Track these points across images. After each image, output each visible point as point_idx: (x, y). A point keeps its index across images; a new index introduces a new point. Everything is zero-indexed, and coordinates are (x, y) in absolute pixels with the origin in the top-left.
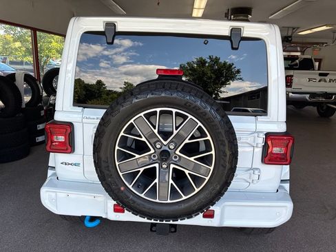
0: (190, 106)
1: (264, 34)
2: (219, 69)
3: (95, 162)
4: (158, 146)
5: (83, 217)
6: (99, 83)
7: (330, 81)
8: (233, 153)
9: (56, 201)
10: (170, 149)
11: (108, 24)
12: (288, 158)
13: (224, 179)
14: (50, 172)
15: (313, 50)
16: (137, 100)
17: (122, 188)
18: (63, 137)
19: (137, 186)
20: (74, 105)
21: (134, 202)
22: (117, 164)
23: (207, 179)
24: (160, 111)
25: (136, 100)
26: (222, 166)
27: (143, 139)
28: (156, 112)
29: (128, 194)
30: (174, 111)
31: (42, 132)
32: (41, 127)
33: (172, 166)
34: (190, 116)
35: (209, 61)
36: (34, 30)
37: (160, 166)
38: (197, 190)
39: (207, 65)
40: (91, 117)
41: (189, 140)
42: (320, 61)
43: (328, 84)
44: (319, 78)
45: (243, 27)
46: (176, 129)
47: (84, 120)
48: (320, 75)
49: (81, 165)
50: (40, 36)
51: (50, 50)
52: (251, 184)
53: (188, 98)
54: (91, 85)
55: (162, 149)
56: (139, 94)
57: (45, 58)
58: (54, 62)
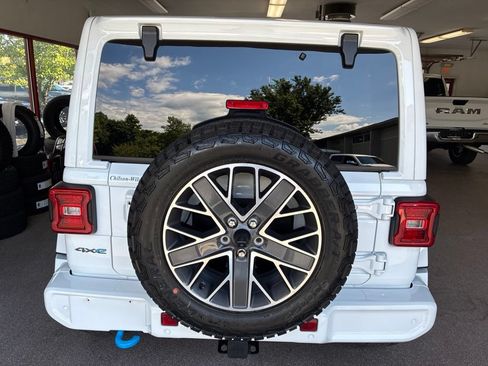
0: (283, 159)
1: (393, 43)
2: (309, 97)
3: (130, 250)
4: (232, 224)
5: (113, 333)
6: (131, 119)
7: (469, 111)
8: (350, 234)
9: (70, 308)
10: (250, 227)
11: (146, 28)
12: (430, 236)
13: (336, 273)
14: (59, 262)
15: (442, 66)
16: (197, 152)
17: (175, 291)
18: (78, 209)
19: (198, 286)
20: (94, 158)
21: (195, 312)
22: (166, 252)
23: (310, 273)
24: (235, 169)
25: (195, 152)
26: (334, 253)
27: (208, 213)
28: (228, 169)
29: (185, 300)
30: (257, 167)
31: (45, 194)
32: (42, 185)
33: (254, 255)
34: (283, 176)
35: (294, 83)
36: (30, 39)
37: (235, 255)
38: (293, 291)
39: (291, 90)
40: (122, 176)
41: (281, 213)
42: (451, 81)
43: (466, 116)
44: (453, 107)
45: (361, 32)
46: (261, 197)
47: (112, 182)
48: (456, 103)
49: (108, 252)
50: (39, 47)
51: (53, 68)
52: (373, 277)
53: (280, 147)
54: (119, 122)
55: (237, 228)
56: (201, 142)
57: (46, 80)
58: (62, 86)
